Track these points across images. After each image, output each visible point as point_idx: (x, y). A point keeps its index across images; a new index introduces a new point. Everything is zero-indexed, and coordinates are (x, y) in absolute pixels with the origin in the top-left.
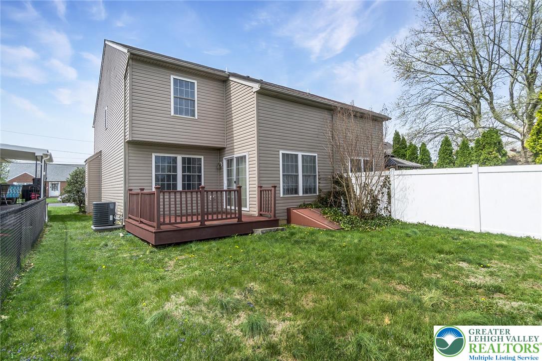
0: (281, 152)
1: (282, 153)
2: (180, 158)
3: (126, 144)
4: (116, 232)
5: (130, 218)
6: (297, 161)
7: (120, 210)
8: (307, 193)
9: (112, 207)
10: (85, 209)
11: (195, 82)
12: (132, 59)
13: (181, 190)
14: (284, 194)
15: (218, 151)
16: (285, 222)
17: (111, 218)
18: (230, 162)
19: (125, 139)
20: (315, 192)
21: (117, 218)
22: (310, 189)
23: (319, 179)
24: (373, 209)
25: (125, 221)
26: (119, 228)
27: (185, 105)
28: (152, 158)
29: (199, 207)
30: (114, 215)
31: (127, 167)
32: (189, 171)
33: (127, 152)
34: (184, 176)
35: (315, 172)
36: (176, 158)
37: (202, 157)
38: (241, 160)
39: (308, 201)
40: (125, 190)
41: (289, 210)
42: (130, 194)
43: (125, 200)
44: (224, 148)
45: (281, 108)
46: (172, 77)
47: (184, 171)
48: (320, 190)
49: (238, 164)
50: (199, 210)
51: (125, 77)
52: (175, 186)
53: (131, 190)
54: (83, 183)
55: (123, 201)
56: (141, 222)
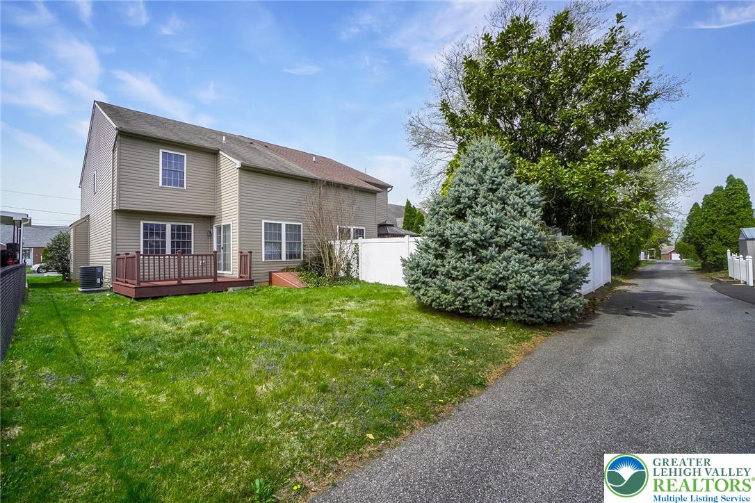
0: (263, 222)
1: (265, 223)
2: (169, 226)
3: (114, 213)
4: (103, 293)
5: (117, 280)
6: (280, 230)
7: (107, 274)
8: (291, 258)
9: (99, 271)
10: (69, 277)
11: (185, 155)
12: (120, 135)
13: (170, 253)
14: (265, 259)
15: (210, 219)
16: (268, 284)
17: (99, 281)
18: (219, 229)
19: (113, 208)
20: (299, 257)
21: (105, 280)
22: (295, 255)
23: (304, 246)
24: (347, 272)
25: (112, 284)
26: (106, 290)
27: (174, 177)
28: (140, 225)
29: (176, 272)
30: (101, 278)
31: (115, 234)
32: (179, 238)
33: (115, 219)
34: (173, 243)
35: (300, 240)
36: (165, 225)
37: (193, 225)
38: (227, 227)
39: (291, 266)
40: (112, 254)
41: (270, 273)
42: (117, 258)
43: (112, 264)
44: (214, 216)
45: (265, 182)
46: (161, 151)
47: (173, 237)
48: (304, 256)
49: (225, 232)
50: (177, 275)
51: (113, 150)
52: (164, 251)
53: (118, 255)
54: (67, 249)
55: (110, 266)
56: (126, 282)
